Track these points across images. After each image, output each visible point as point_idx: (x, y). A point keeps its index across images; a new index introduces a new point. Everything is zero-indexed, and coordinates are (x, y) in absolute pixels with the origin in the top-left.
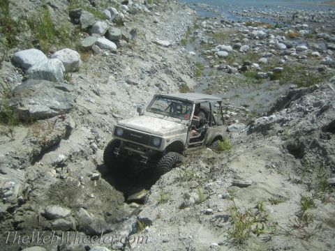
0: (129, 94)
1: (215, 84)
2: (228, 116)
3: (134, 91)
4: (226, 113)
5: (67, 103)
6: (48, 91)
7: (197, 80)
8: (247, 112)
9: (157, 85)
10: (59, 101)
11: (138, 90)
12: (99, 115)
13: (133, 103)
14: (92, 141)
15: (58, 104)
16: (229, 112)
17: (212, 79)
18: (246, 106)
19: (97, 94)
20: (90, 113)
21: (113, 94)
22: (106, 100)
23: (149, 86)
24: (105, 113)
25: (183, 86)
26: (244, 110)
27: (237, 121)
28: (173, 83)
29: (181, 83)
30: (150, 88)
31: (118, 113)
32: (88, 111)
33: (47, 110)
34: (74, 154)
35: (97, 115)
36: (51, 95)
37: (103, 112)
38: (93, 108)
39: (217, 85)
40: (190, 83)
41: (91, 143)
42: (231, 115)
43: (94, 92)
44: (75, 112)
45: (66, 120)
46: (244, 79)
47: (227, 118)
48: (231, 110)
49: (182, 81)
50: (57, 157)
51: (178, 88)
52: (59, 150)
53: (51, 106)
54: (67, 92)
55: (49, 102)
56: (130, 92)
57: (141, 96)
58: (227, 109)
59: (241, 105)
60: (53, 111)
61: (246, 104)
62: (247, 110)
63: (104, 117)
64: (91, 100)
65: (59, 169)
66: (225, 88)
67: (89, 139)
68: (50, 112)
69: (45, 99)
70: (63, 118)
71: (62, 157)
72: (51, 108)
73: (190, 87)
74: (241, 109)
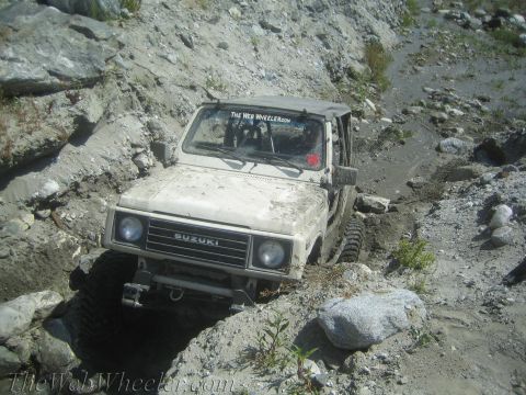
0: (256, 50)
1: (433, 45)
2: (445, 116)
3: (268, 45)
4: (443, 110)
5: (88, 66)
6: (51, 34)
7: (402, 34)
8: (483, 113)
9: (321, 37)
10: (72, 59)
11: (278, 43)
12: (179, 90)
13: (259, 68)
14: (139, 150)
15: (69, 65)
16: (448, 108)
17: (430, 35)
18: (483, 100)
19: (188, 45)
20: (159, 84)
21: (223, 46)
22: (205, 58)
23: (303, 36)
24: (193, 88)
25: (372, 41)
26: (478, 107)
27: (461, 130)
28: (355, 34)
29: (369, 37)
30: (304, 41)
31: (220, 88)
32: (156, 79)
33: (40, 76)
34: (86, 179)
35: (173, 88)
36: (57, 43)
37: (188, 83)
38: (168, 73)
39: (438, 48)
40: (387, 37)
41: (137, 155)
42: (451, 113)
43: (183, 39)
44: (111, 84)
45: (80, 104)
46: (491, 44)
47: (442, 121)
48: (454, 104)
49: (372, 33)
50: (41, 186)
51: (363, 46)
52: (52, 169)
53: (52, 68)
54: (93, 41)
55: (48, 59)
56: (260, 47)
57: (280, 56)
58: (446, 101)
59: (474, 96)
60: (57, 80)
61: (485, 95)
62: (485, 108)
63: (188, 94)
64: (170, 57)
65: (45, 213)
66: (452, 57)
67: (133, 146)
68: (48, 82)
69: (41, 52)
70: (74, 100)
71: (53, 187)
72: (51, 73)
73: (385, 46)
74: (473, 105)
